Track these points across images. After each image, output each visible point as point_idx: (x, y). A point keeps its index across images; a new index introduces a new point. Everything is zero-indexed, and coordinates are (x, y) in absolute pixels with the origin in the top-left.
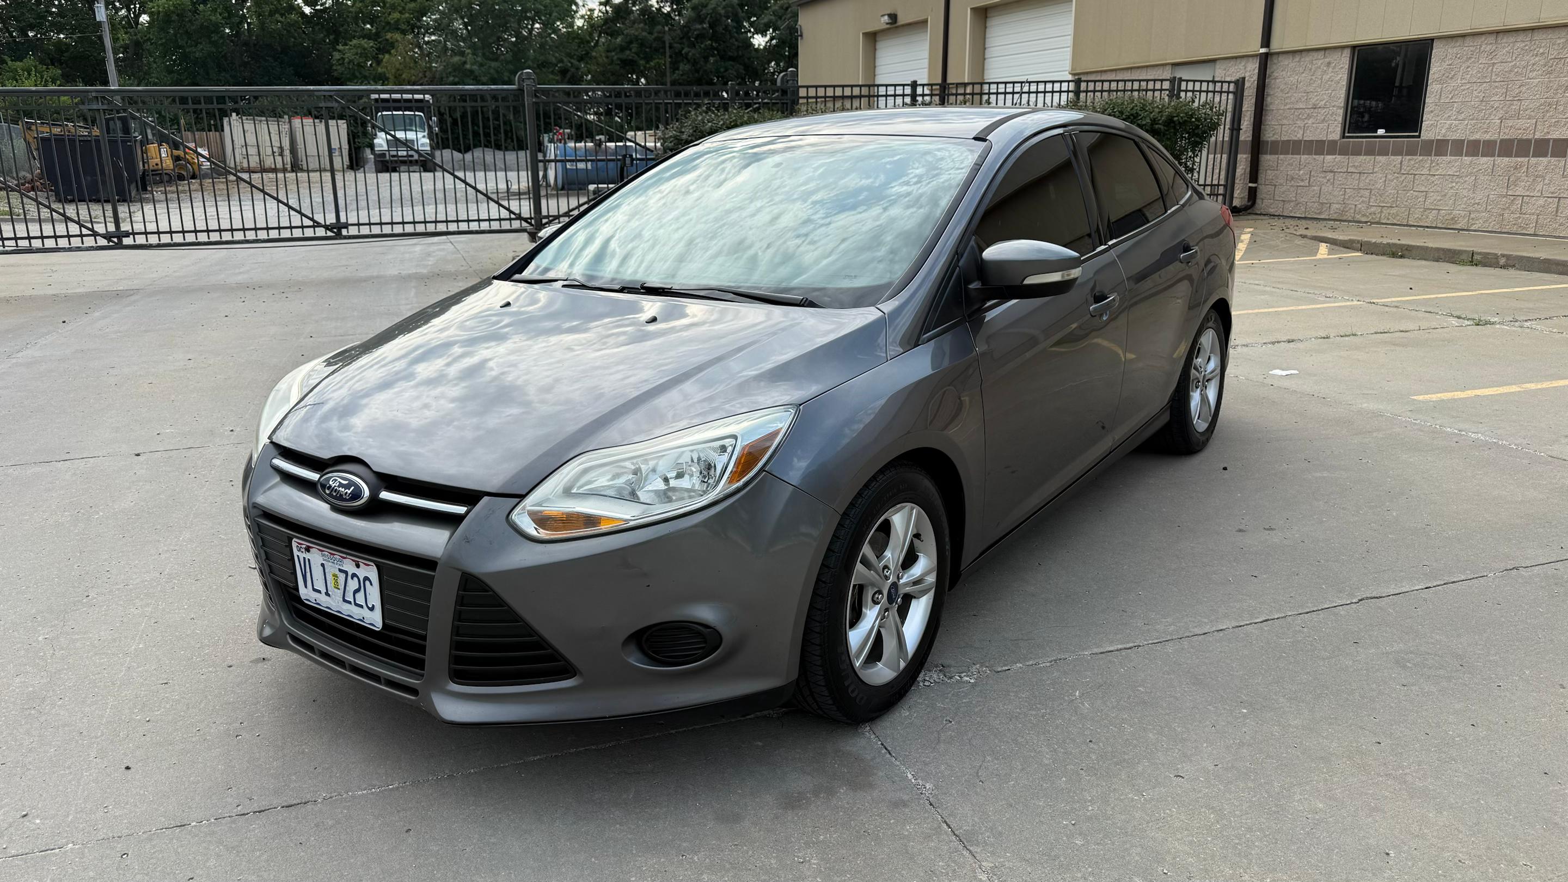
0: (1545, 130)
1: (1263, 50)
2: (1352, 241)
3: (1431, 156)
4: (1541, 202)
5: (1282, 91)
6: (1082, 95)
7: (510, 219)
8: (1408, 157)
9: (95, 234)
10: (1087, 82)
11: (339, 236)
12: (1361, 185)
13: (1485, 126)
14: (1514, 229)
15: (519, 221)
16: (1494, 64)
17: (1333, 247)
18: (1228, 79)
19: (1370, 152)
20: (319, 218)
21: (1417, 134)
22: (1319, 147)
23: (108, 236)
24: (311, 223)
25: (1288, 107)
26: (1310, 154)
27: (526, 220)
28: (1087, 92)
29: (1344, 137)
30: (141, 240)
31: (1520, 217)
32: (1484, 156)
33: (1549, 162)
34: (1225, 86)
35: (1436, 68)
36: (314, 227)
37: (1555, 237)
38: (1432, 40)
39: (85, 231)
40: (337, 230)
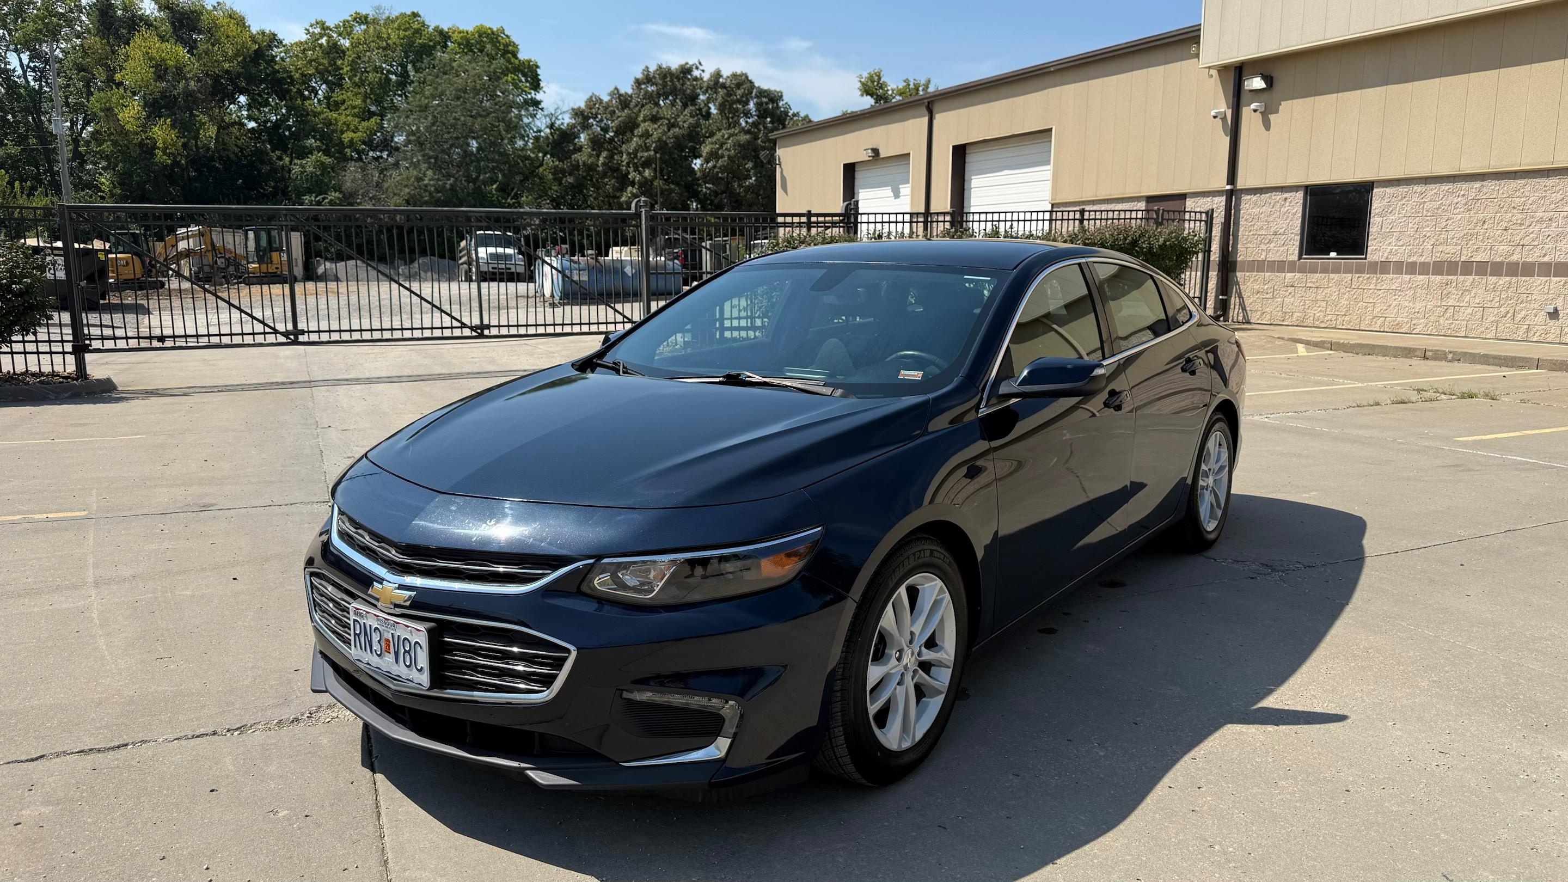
0: (1470, 255)
1: (1229, 187)
2: (1324, 342)
3: (1376, 274)
4: (1469, 311)
5: (1246, 220)
6: (1086, 222)
8: (1357, 275)
9: (276, 332)
10: (1089, 211)
11: (481, 336)
12: (1319, 297)
13: (1420, 251)
14: (1449, 332)
16: (1425, 202)
17: (1309, 346)
18: (1197, 210)
19: (1325, 270)
20: (466, 320)
21: (1364, 256)
22: (1280, 266)
23: (286, 334)
24: (459, 325)
25: (1252, 233)
26: (1273, 271)
28: (1089, 220)
29: (1300, 258)
30: (314, 337)
31: (1452, 323)
32: (1422, 274)
33: (1474, 279)
34: (1198, 215)
36: (461, 328)
37: (1483, 338)
38: (1372, 183)
39: (268, 330)
40: (480, 331)
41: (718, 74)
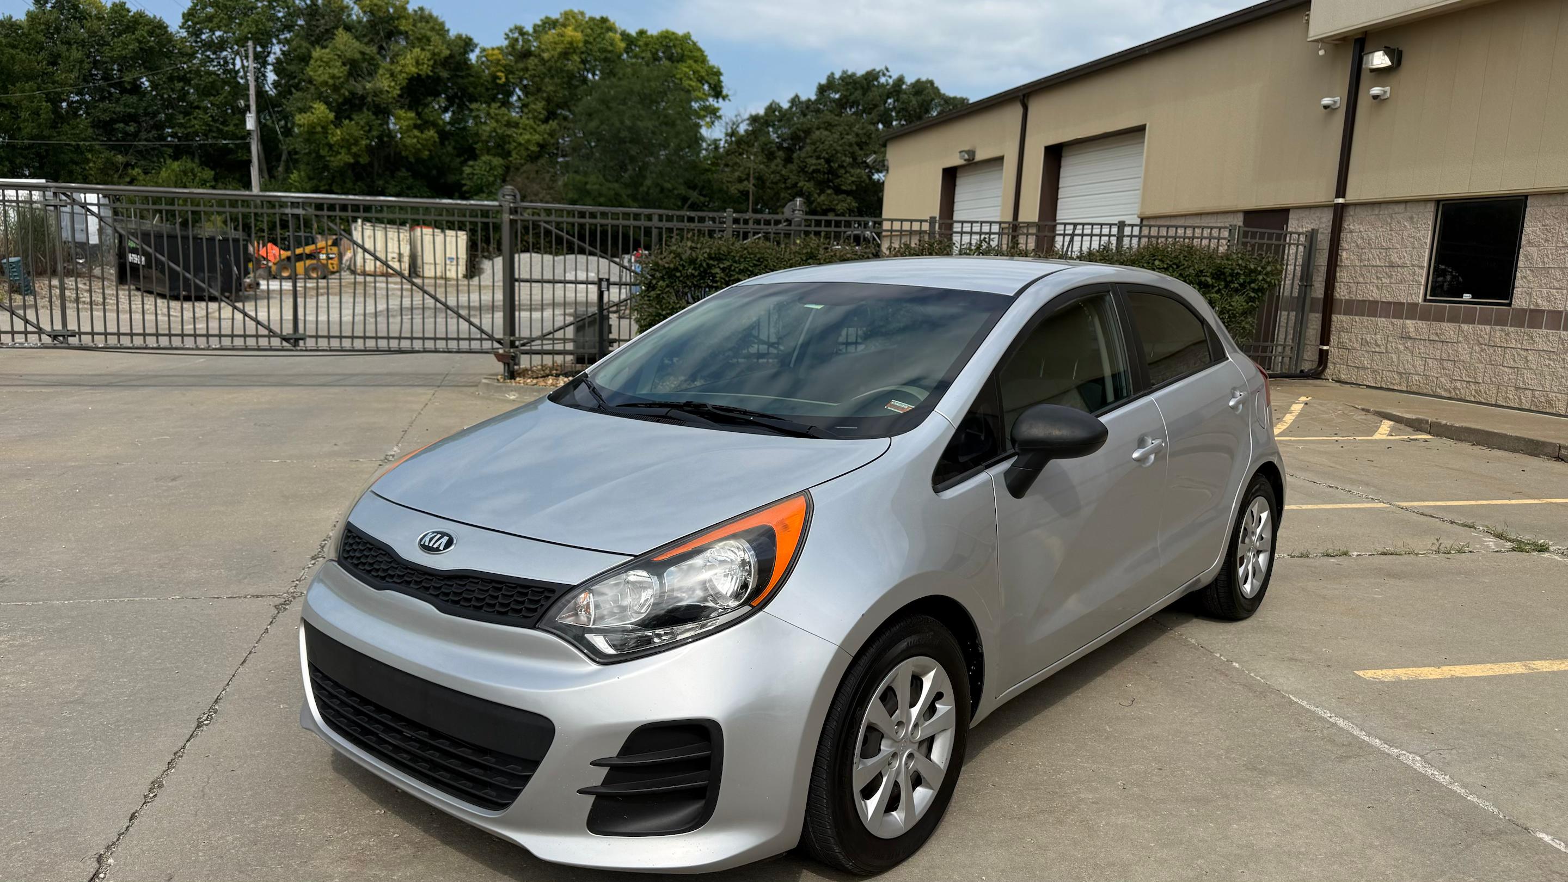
1: (1337, 201)
2: (1419, 421)
3: (1523, 327)
5: (1356, 245)
7: (481, 339)
8: (1497, 328)
9: (40, 331)
11: (295, 347)
12: (1444, 356)
15: (490, 342)
17: (1398, 425)
18: (1300, 230)
19: (1453, 319)
20: (276, 327)
21: (1508, 301)
22: (1398, 310)
24: (266, 332)
25: (1364, 263)
26: (1387, 316)
27: (499, 342)
29: (1425, 300)
35: (1531, 229)
36: (269, 337)
38: (1526, 197)
39: (30, 328)
40: (294, 340)
41: (901, 80)
